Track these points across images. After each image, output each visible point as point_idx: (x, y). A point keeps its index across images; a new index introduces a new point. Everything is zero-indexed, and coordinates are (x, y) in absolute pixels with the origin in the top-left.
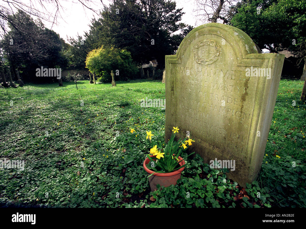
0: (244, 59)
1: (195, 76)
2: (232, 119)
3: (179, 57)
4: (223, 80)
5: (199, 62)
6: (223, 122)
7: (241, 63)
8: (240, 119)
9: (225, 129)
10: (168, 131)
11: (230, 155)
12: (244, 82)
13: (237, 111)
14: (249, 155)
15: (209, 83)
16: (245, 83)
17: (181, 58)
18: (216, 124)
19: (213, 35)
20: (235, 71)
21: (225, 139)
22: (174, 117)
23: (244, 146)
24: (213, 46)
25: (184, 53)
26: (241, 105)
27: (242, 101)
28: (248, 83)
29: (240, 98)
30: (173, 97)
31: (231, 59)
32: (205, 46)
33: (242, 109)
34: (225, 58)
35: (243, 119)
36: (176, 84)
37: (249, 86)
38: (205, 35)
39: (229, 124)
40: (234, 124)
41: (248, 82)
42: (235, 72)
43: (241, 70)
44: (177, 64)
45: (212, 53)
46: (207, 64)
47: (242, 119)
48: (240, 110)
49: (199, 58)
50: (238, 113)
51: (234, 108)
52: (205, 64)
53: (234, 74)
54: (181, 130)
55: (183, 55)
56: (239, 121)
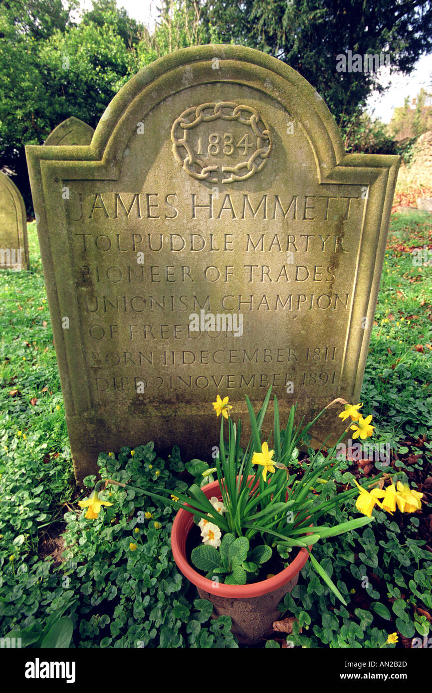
0: (338, 165)
1: (185, 221)
2: (310, 318)
3: (109, 154)
4: (281, 224)
5: (202, 175)
6: (287, 332)
7: (330, 177)
8: (329, 312)
9: (294, 346)
10: (86, 430)
11: (308, 400)
12: (336, 223)
13: (320, 294)
14: (350, 381)
15: (240, 236)
16: (337, 226)
17: (119, 158)
18: (268, 342)
19: (246, 89)
20: (314, 197)
21: (294, 369)
22: (106, 373)
23: (337, 368)
24: (250, 126)
25: (129, 141)
26: (329, 278)
27: (332, 269)
28: (343, 224)
29: (326, 264)
30: (92, 307)
31: (304, 165)
32: (220, 122)
33: (331, 287)
34: (285, 162)
35: (335, 308)
36: (99, 257)
37: (345, 230)
38: (219, 85)
39: (303, 332)
40: (313, 327)
41: (344, 222)
42: (313, 200)
43: (328, 193)
44: (98, 184)
45: (246, 145)
46: (230, 180)
47: (333, 309)
48: (326, 291)
49: (198, 161)
50: (323, 298)
51: (314, 289)
52: (224, 181)
53: (312, 206)
54: (145, 404)
55: (127, 147)
56: (325, 316)
